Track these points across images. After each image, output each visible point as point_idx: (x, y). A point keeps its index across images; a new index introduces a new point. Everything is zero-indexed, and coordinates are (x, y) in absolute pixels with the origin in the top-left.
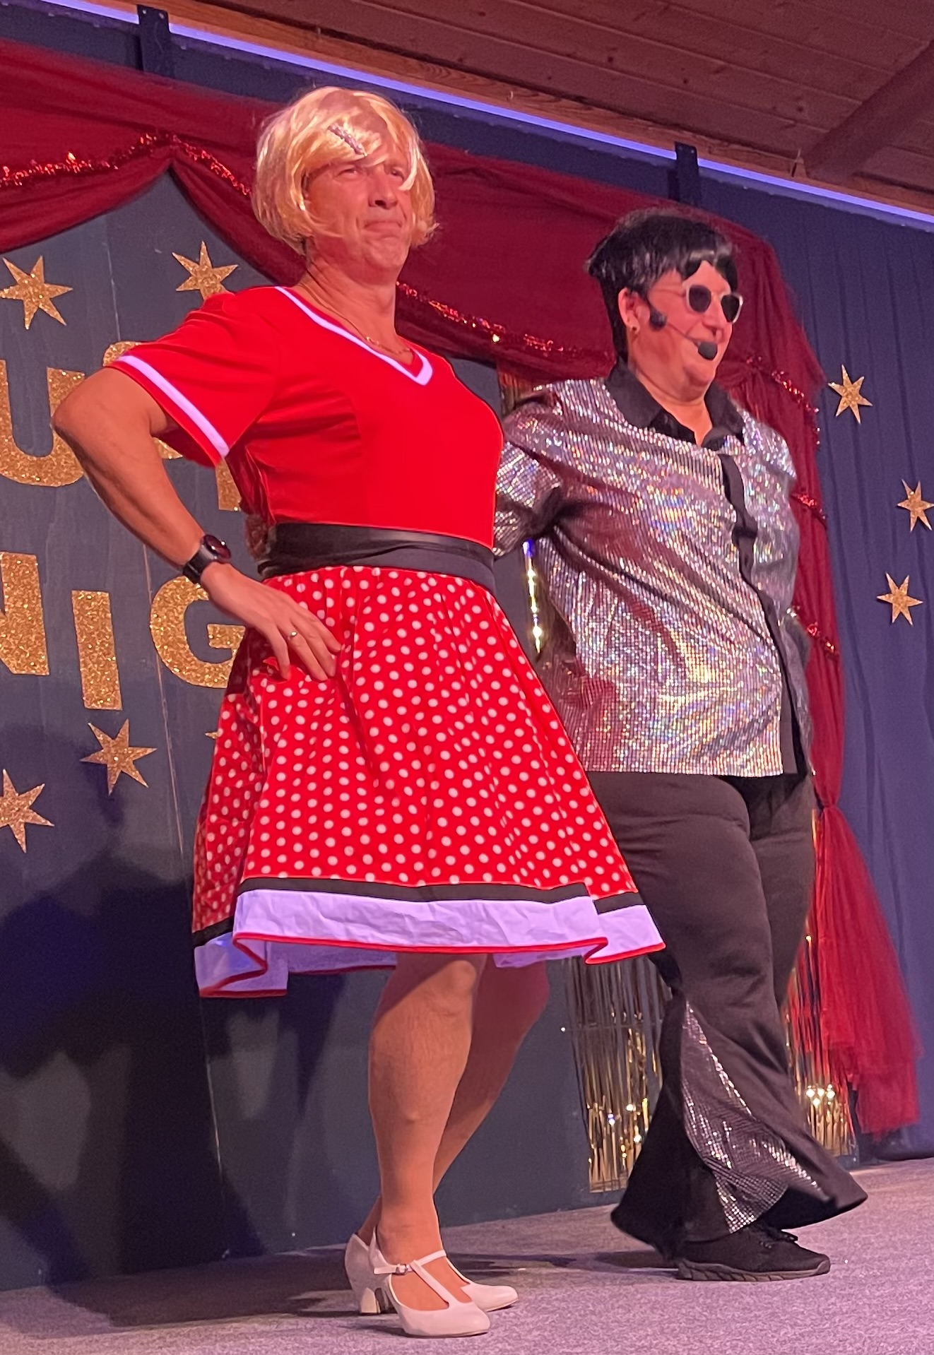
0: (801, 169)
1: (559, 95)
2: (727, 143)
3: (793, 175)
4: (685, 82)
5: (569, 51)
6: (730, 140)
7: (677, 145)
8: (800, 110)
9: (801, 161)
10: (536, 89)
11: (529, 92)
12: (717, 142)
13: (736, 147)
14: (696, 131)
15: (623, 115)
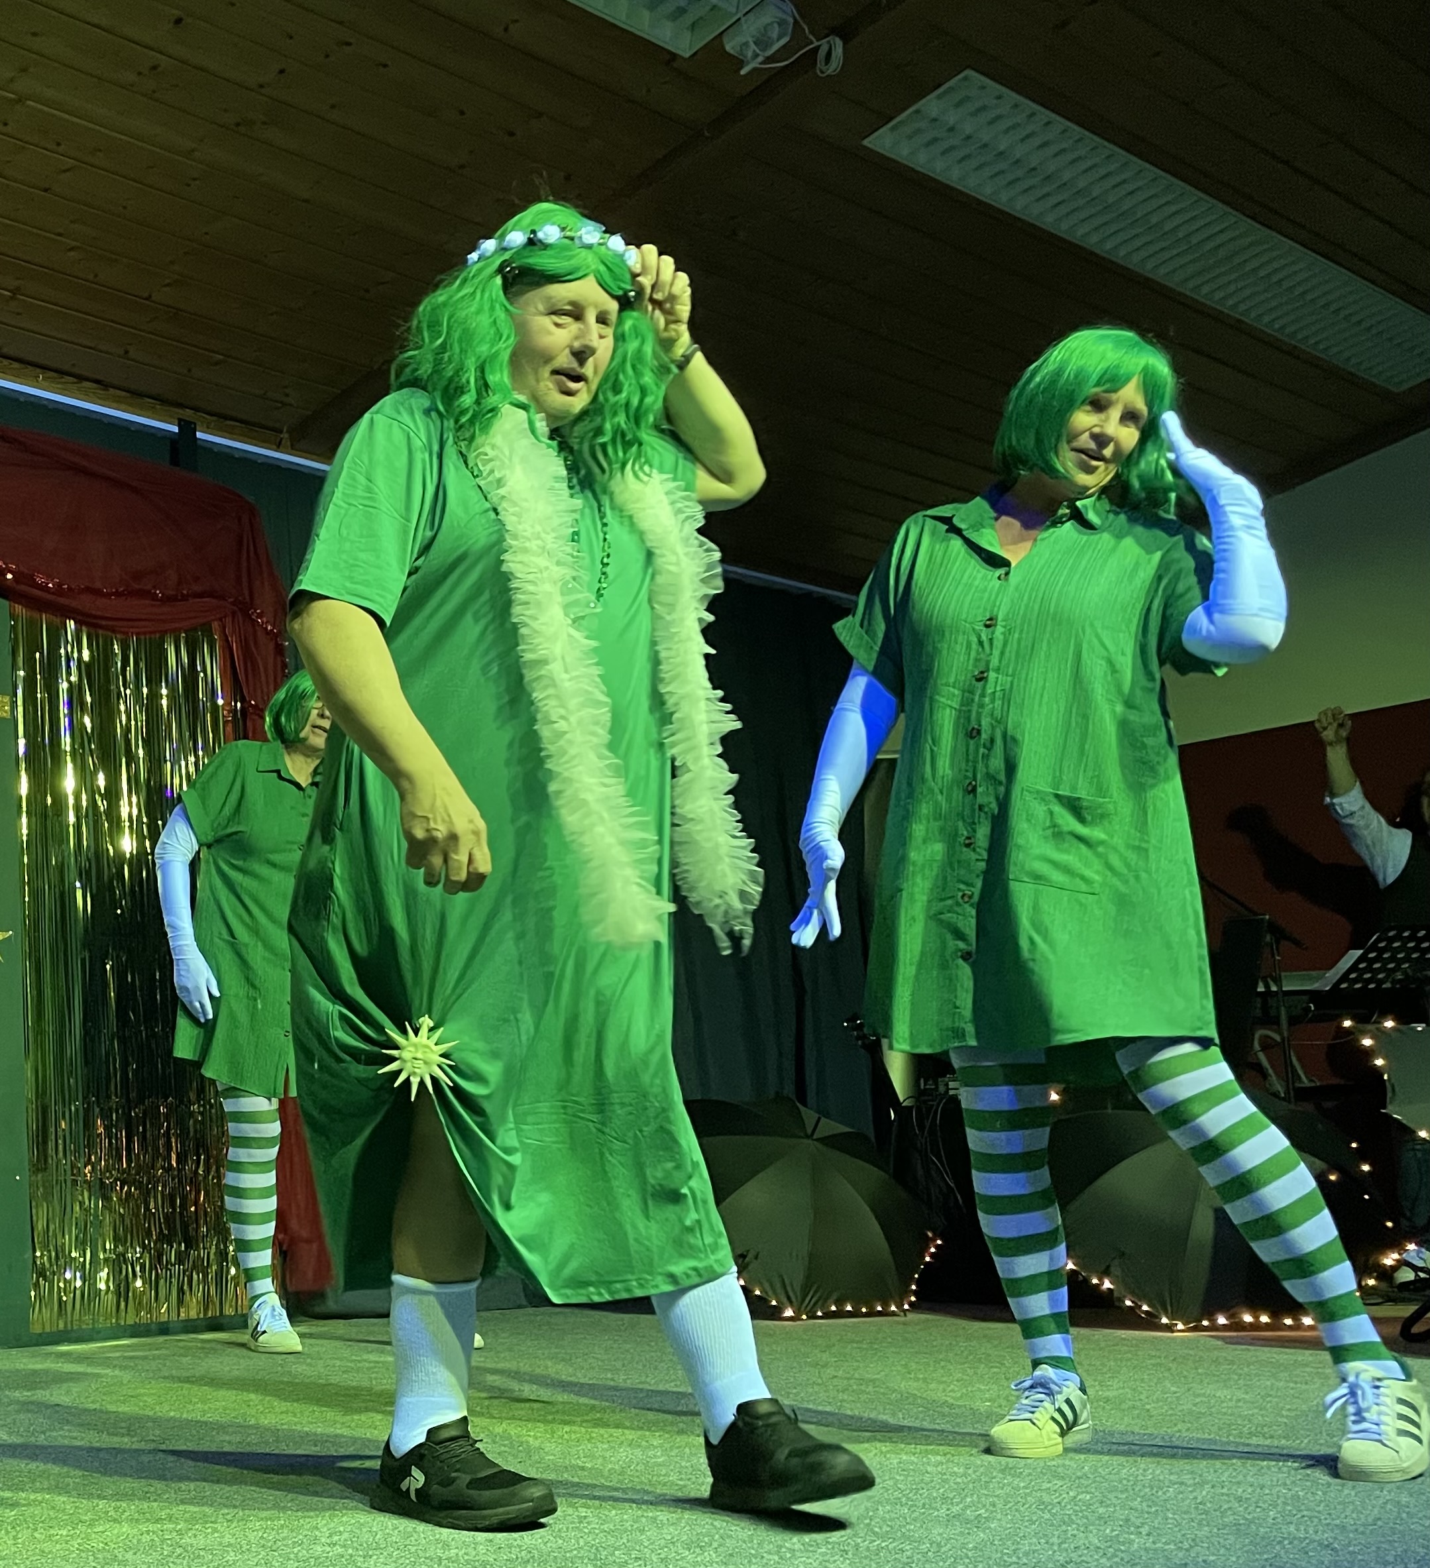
0: (287, 442)
1: (81, 378)
2: (224, 421)
3: (278, 447)
4: (189, 370)
5: (92, 345)
6: (226, 418)
7: (180, 420)
8: (287, 395)
9: (285, 436)
10: (61, 372)
11: (55, 375)
12: (214, 418)
13: (229, 422)
14: (196, 409)
15: (135, 396)
